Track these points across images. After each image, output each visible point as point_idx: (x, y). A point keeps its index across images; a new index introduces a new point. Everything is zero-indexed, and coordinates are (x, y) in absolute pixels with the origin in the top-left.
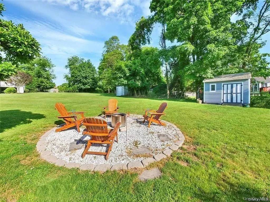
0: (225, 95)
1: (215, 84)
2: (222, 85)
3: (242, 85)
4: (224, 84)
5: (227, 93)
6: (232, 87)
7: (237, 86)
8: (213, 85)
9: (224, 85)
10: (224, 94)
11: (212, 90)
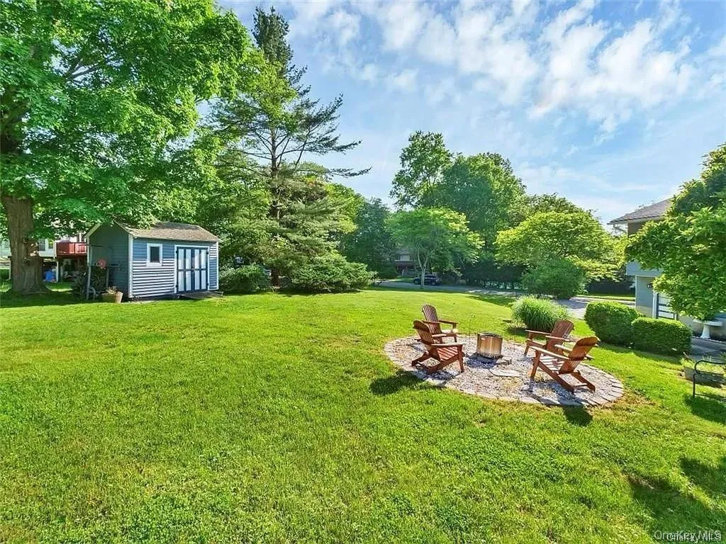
0: (180, 273)
1: (160, 246)
2: (176, 250)
3: (207, 253)
4: (178, 248)
5: (184, 270)
6: (193, 256)
7: (200, 252)
8: (153, 247)
9: (180, 250)
10: (178, 270)
11: (152, 260)
